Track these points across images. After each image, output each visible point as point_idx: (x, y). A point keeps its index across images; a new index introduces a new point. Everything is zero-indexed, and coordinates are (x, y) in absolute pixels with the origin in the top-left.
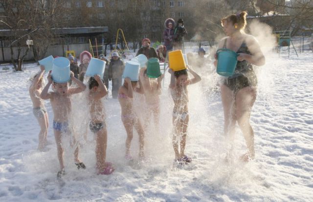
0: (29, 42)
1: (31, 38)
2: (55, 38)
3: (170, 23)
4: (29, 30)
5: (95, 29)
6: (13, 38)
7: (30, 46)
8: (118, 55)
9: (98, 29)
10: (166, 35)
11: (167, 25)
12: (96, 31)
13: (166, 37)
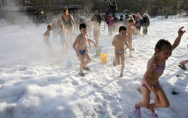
0: (42, 12)
1: (43, 11)
2: (55, 10)
3: (108, 3)
4: (43, 7)
5: (75, 6)
6: (35, 11)
7: (43, 14)
8: (83, 18)
9: (76, 6)
10: (106, 8)
11: (107, 4)
12: (75, 7)
13: (105, 9)
